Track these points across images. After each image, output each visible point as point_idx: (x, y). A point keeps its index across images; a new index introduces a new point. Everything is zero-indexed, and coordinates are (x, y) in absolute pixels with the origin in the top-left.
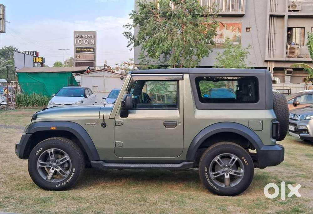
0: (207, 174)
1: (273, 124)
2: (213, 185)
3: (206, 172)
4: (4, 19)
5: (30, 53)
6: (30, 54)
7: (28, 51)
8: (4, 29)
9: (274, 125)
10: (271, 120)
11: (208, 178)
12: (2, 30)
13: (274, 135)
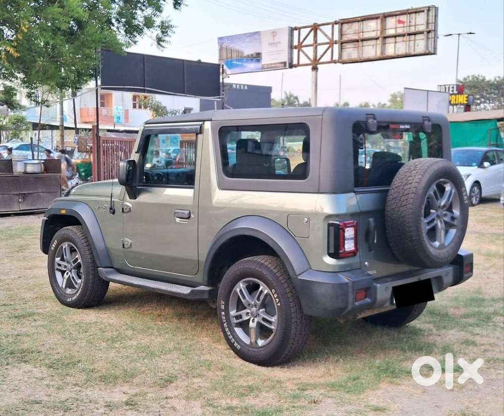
0: (223, 313)
1: (329, 225)
2: (232, 337)
3: (223, 311)
4: (434, 30)
5: (447, 89)
6: (447, 91)
7: (445, 86)
8: (435, 48)
9: (331, 227)
10: (324, 217)
11: (224, 323)
12: (430, 50)
13: (332, 251)
